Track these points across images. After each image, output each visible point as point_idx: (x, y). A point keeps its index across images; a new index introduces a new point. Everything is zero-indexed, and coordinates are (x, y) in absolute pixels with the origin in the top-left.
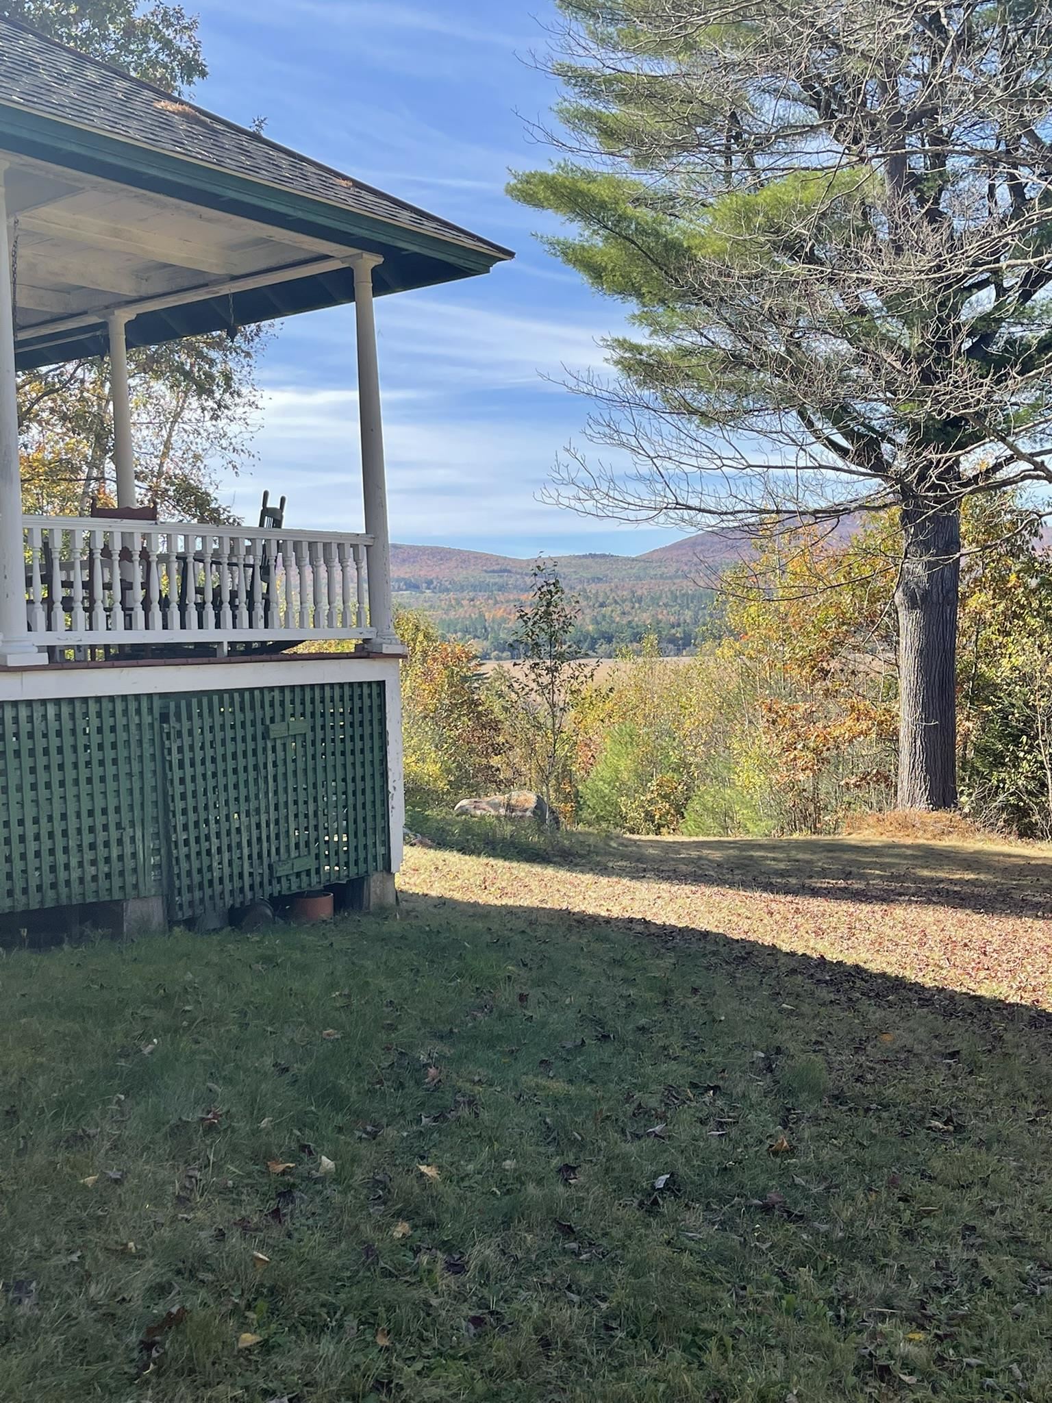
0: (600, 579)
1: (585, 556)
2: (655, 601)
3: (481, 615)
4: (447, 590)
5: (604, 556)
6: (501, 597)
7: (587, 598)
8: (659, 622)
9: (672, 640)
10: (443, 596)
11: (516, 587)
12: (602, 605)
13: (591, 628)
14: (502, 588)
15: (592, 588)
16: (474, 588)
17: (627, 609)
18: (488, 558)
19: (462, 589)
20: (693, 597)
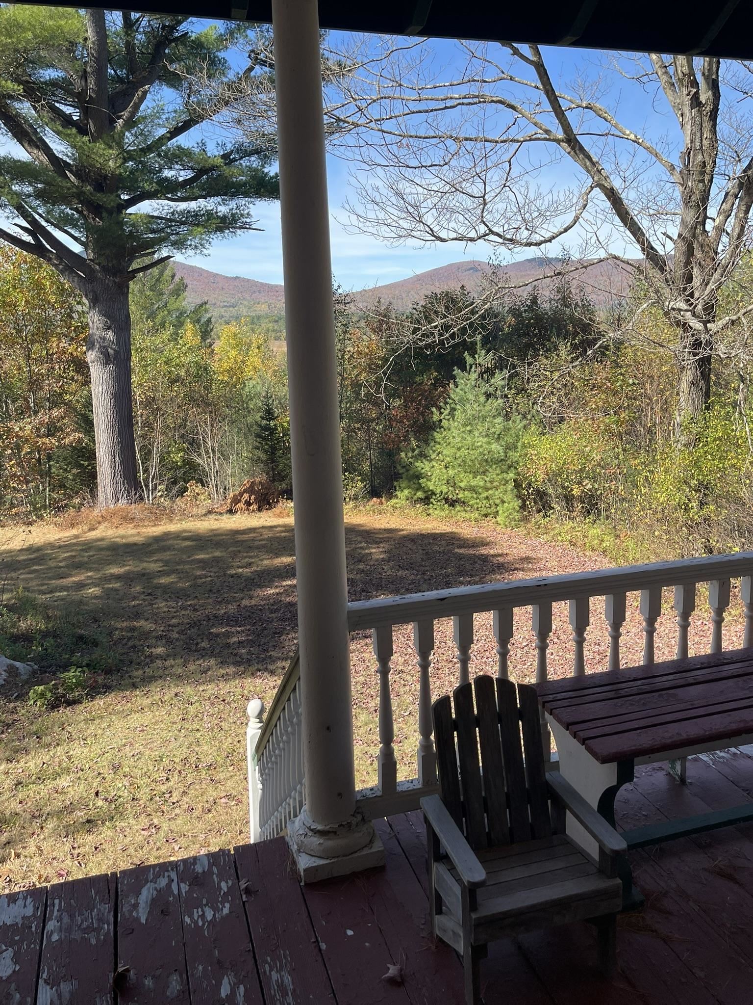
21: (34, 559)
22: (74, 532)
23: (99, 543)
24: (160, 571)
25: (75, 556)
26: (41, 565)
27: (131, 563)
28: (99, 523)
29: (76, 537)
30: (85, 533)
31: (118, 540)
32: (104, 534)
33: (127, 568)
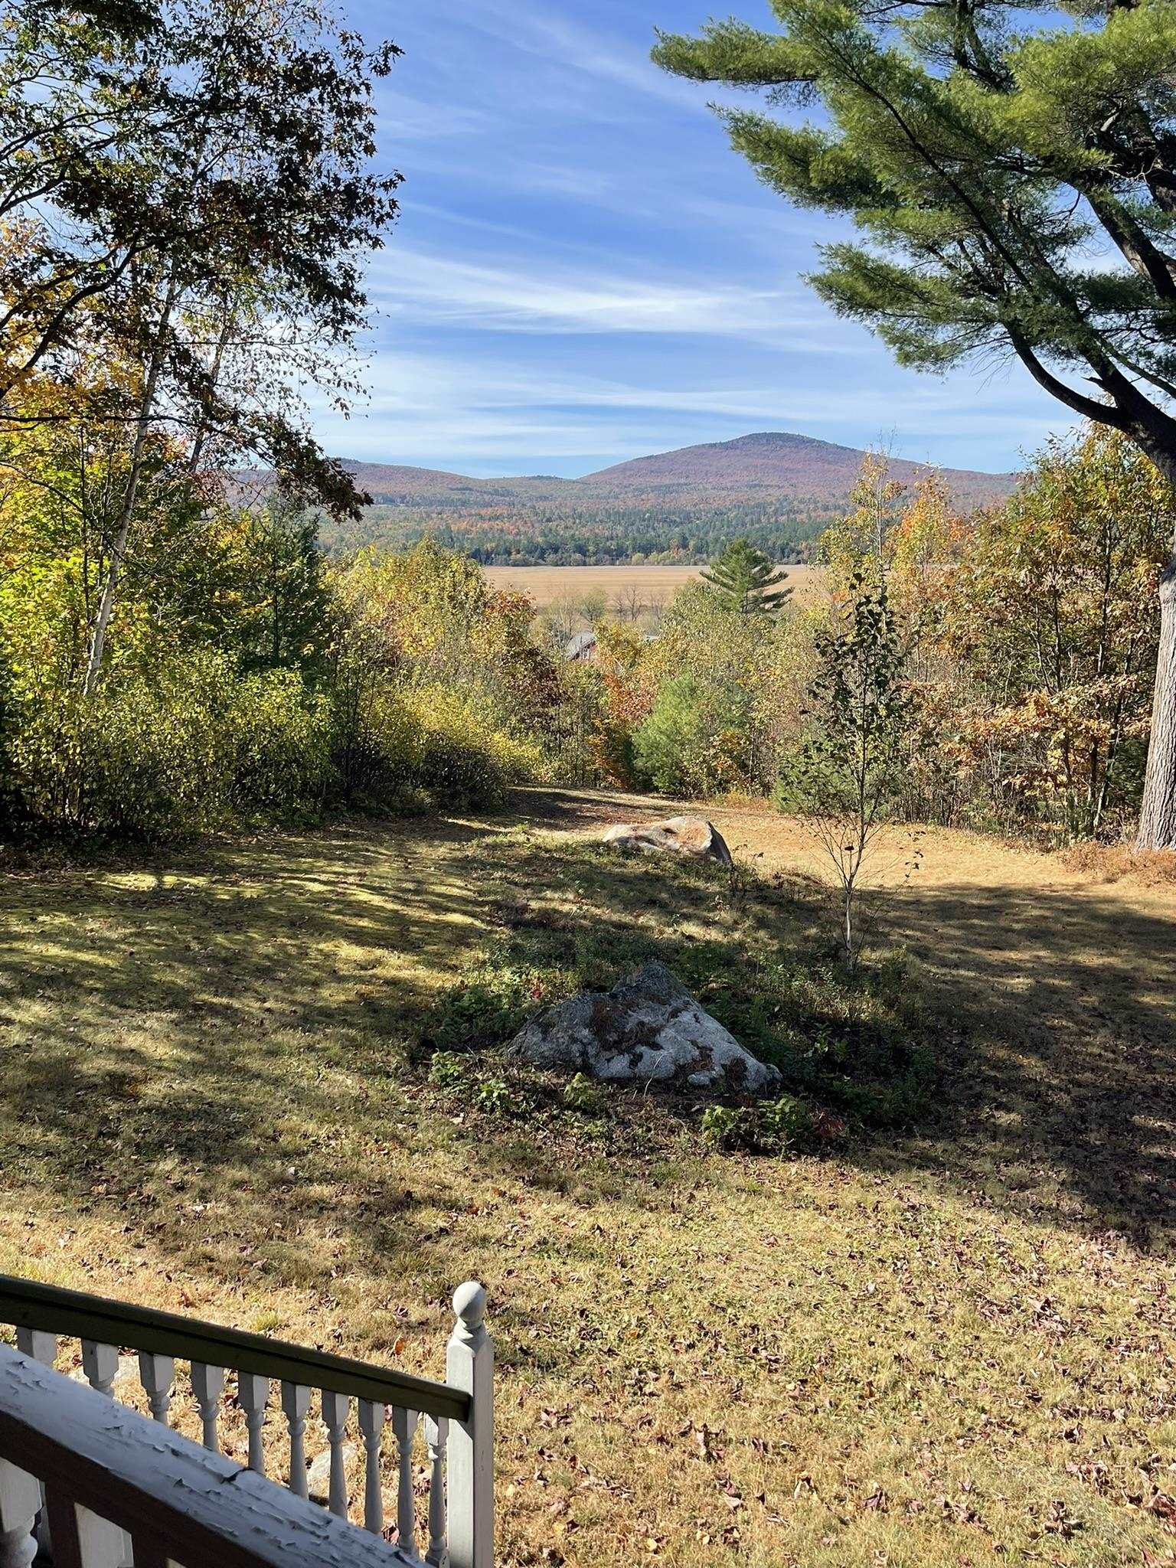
0: (546, 498)
1: (534, 478)
2: (593, 517)
3: (448, 527)
4: (418, 504)
5: (550, 478)
6: (464, 512)
7: (537, 514)
8: (596, 535)
9: (608, 552)
10: (415, 510)
11: (476, 503)
12: (549, 520)
13: (540, 540)
14: (464, 503)
15: (541, 505)
16: (441, 503)
17: (569, 524)
18: (453, 478)
19: (431, 504)
20: (624, 514)
21: (987, 907)
22: (1081, 878)
23: (1103, 906)
24: (1158, 980)
25: (1046, 918)
26: (986, 919)
27: (1124, 952)
28: (1124, 872)
29: (1079, 887)
30: (1096, 883)
31: (1136, 907)
32: (1121, 893)
33: (1111, 960)
